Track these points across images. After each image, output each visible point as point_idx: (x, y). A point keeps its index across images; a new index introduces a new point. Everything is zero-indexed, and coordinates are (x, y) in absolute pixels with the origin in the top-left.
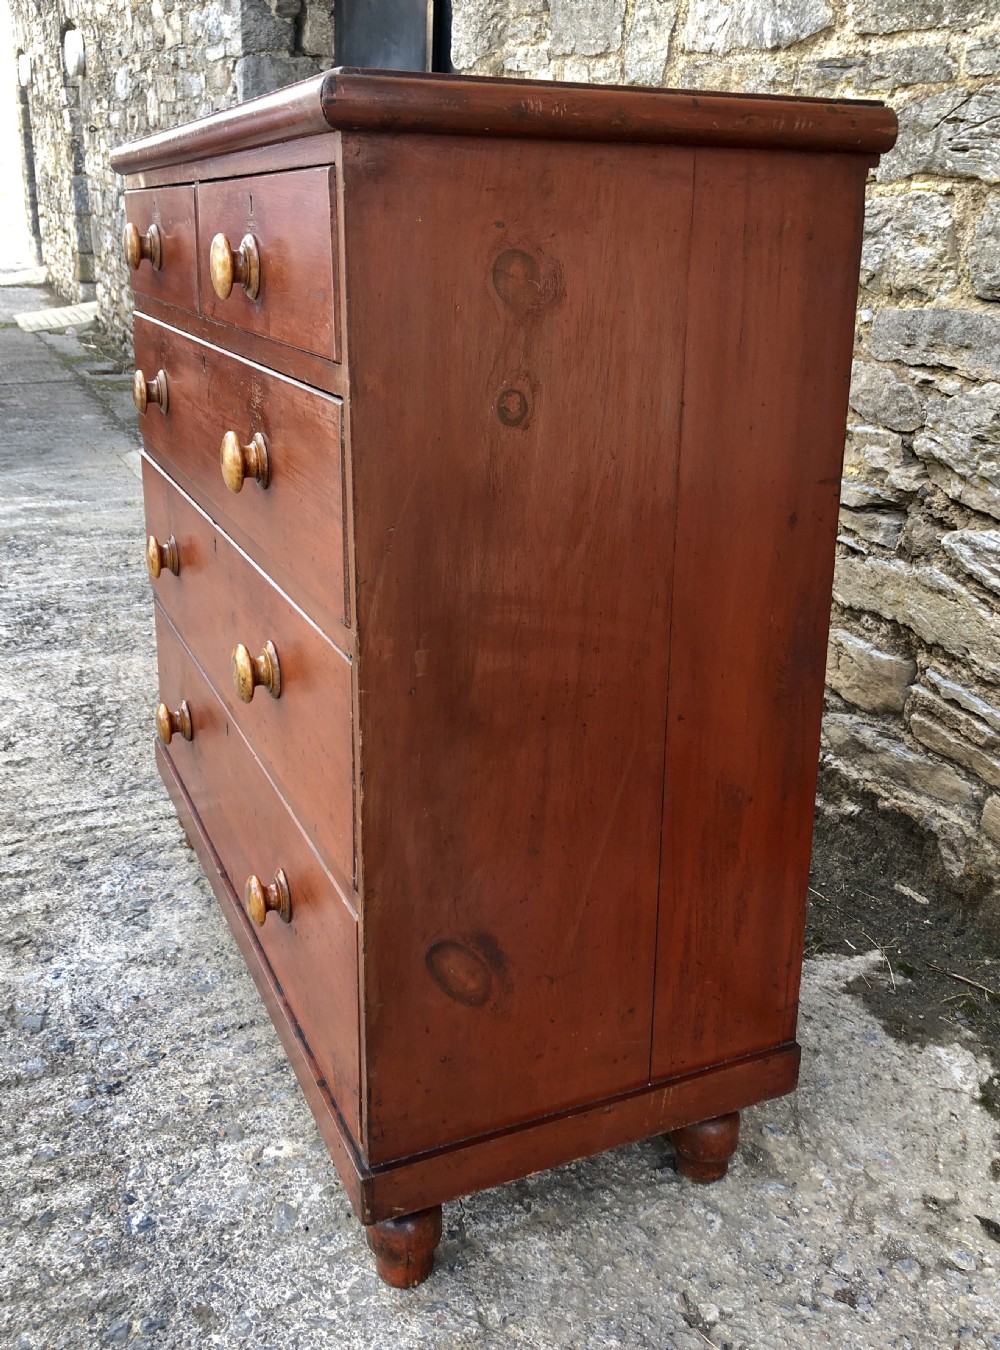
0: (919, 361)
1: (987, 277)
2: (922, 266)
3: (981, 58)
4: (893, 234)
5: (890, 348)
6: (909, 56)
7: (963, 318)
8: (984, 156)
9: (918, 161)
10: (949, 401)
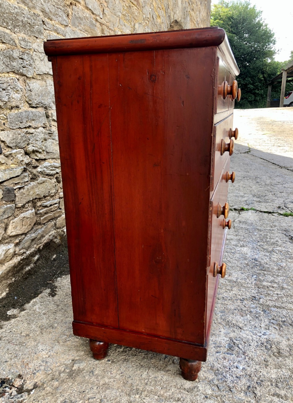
0: (24, 126)
1: (35, 101)
2: (19, 99)
3: (22, 43)
4: (11, 90)
5: (17, 125)
6: (3, 34)
7: (32, 112)
8: (28, 70)
9: (13, 68)
10: (33, 135)
